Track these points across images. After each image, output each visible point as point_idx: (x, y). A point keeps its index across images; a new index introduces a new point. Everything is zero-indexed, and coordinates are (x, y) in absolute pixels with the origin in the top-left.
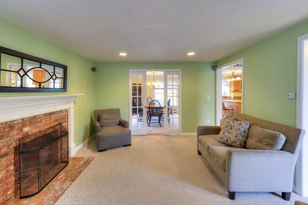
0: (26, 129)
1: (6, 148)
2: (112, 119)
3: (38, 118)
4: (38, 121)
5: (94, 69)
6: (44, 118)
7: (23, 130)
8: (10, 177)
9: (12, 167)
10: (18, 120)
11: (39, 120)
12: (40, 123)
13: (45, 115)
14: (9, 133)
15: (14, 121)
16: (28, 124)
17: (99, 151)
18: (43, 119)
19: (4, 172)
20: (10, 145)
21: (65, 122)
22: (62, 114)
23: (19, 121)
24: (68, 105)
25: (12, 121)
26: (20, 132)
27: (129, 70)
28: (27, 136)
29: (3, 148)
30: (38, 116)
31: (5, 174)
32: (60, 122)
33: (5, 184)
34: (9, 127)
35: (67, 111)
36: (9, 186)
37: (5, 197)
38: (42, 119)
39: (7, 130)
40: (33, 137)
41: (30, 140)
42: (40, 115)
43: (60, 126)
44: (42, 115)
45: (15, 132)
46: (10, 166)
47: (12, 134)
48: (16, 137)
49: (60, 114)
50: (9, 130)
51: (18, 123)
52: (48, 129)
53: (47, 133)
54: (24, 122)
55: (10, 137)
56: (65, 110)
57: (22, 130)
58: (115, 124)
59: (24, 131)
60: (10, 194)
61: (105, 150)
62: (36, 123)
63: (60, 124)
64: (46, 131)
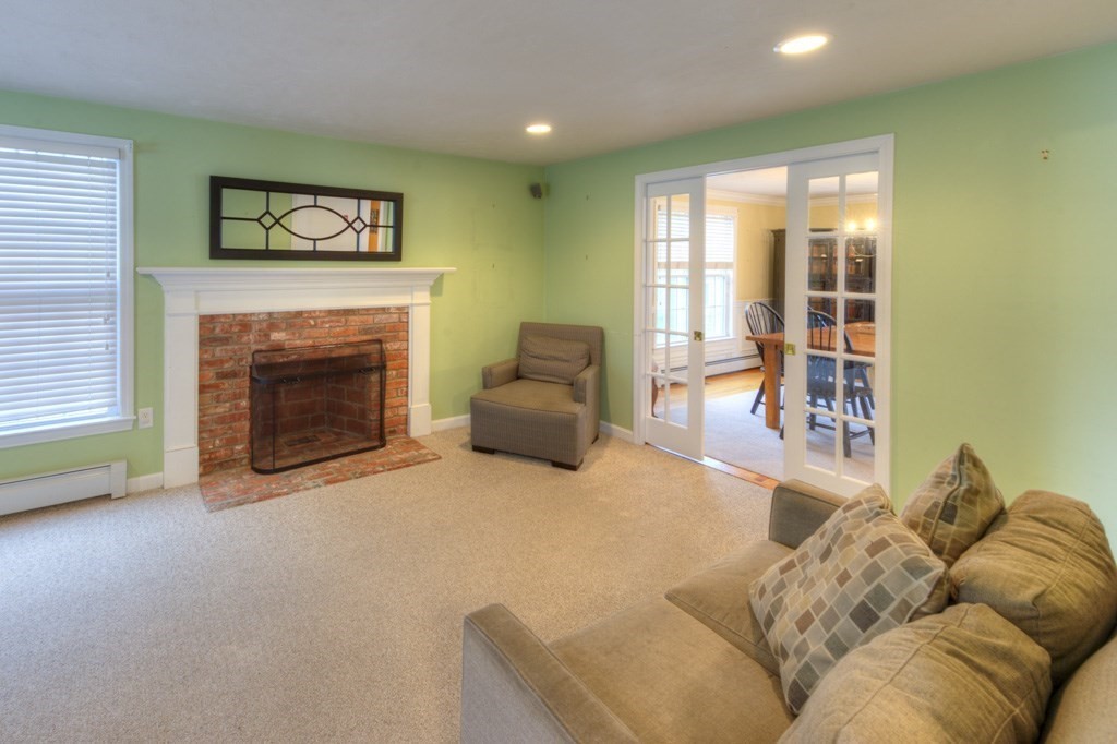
0: (277, 336)
1: (231, 363)
2: (556, 359)
3: (308, 318)
4: (309, 323)
5: (536, 191)
6: (326, 319)
7: (269, 335)
8: (239, 419)
9: (244, 403)
10: (259, 314)
11: (312, 322)
12: (315, 330)
13: (330, 312)
14: (240, 337)
15: (251, 315)
16: (283, 326)
17: (477, 449)
18: (323, 322)
19: (228, 404)
20: (241, 360)
21: (395, 338)
22: (384, 316)
23: (261, 317)
24: (410, 297)
25: (245, 315)
26: (264, 339)
27: (636, 177)
28: (278, 348)
29: (227, 361)
30: (309, 312)
31: (231, 410)
32: (378, 336)
33: (230, 428)
34: (240, 325)
35: (403, 311)
36: (238, 435)
37: (229, 452)
38: (319, 320)
39: (236, 329)
40: (294, 357)
41: (285, 359)
42: (315, 311)
43: (377, 346)
44: (320, 311)
45: (251, 337)
46: (240, 398)
47: (245, 339)
48: (254, 347)
49: (379, 316)
50: (240, 331)
51: (260, 321)
52: (338, 346)
53: (333, 355)
54: (273, 321)
55: (241, 343)
56: (399, 308)
57: (267, 336)
58: (563, 378)
59: (272, 338)
60: (240, 451)
61: (491, 452)
62: (302, 327)
63: (379, 341)
64: (331, 350)
